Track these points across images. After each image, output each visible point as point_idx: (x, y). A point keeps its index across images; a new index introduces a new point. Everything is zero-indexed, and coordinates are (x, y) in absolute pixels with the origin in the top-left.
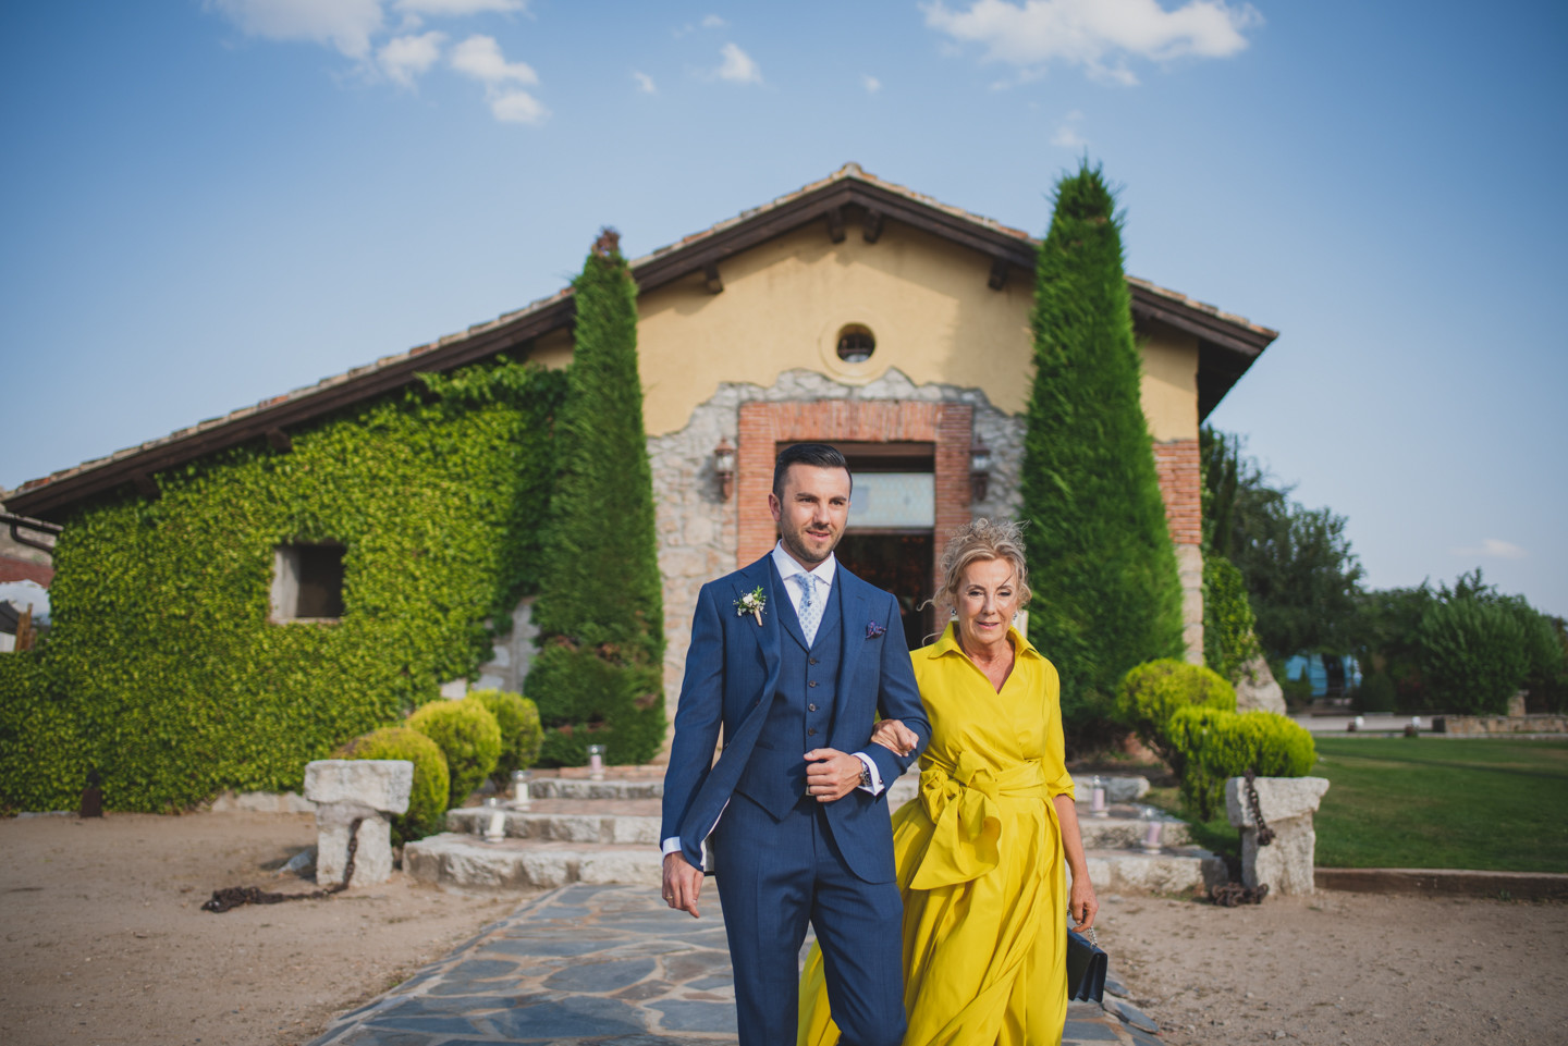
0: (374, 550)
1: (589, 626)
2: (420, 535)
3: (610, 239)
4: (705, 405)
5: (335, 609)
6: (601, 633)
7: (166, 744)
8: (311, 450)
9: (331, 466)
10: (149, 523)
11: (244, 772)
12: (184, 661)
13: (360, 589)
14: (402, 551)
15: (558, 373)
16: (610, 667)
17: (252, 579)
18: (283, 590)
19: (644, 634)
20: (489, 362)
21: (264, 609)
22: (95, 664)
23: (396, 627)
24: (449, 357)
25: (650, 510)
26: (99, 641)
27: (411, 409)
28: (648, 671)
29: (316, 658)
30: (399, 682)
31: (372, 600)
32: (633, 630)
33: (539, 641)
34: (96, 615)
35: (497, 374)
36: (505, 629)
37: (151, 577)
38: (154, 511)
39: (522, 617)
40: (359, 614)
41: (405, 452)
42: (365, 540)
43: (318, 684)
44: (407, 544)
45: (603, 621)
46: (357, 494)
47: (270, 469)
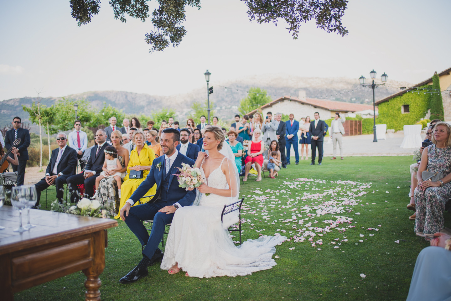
0: (412, 105)
1: (435, 113)
2: (417, 103)
3: (436, 72)
4: (449, 87)
5: (408, 111)
6: (437, 113)
7: (392, 127)
8: (405, 95)
9: (407, 97)
10: (388, 104)
11: (400, 129)
12: (393, 118)
13: (411, 109)
14: (415, 105)
15: (431, 85)
16: (438, 116)
17: (399, 109)
18: (402, 109)
19: (441, 113)
20: (424, 85)
21: (401, 112)
22: (384, 119)
23: (415, 113)
24: (419, 85)
25: (442, 100)
26: (384, 116)
27: (415, 90)
28: (442, 116)
29: (407, 117)
30: (416, 119)
31: (413, 111)
32: (440, 112)
33: (431, 114)
34: (384, 114)
35: (425, 86)
36: (427, 113)
37: (389, 110)
38: (388, 103)
39: (429, 111)
40: (411, 112)
41: (415, 95)
42: (411, 104)
43: (407, 119)
44: (416, 104)
45: (437, 112)
46: (410, 100)
47: (400, 98)
